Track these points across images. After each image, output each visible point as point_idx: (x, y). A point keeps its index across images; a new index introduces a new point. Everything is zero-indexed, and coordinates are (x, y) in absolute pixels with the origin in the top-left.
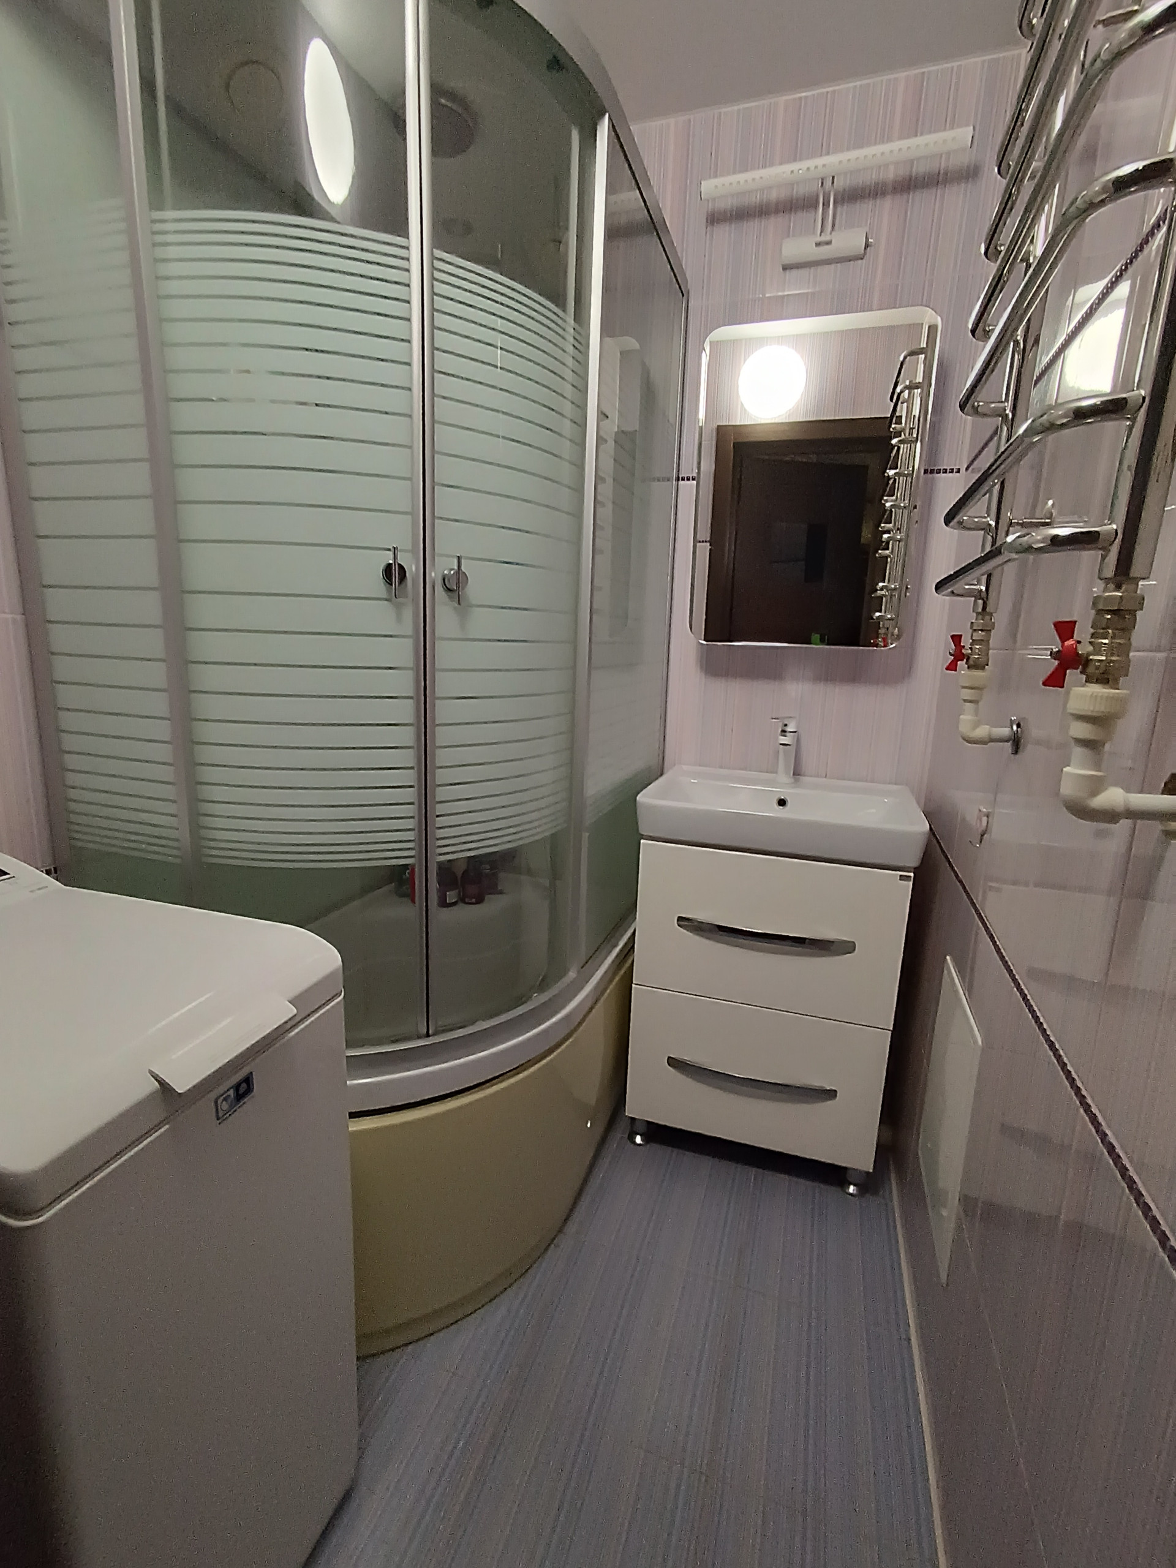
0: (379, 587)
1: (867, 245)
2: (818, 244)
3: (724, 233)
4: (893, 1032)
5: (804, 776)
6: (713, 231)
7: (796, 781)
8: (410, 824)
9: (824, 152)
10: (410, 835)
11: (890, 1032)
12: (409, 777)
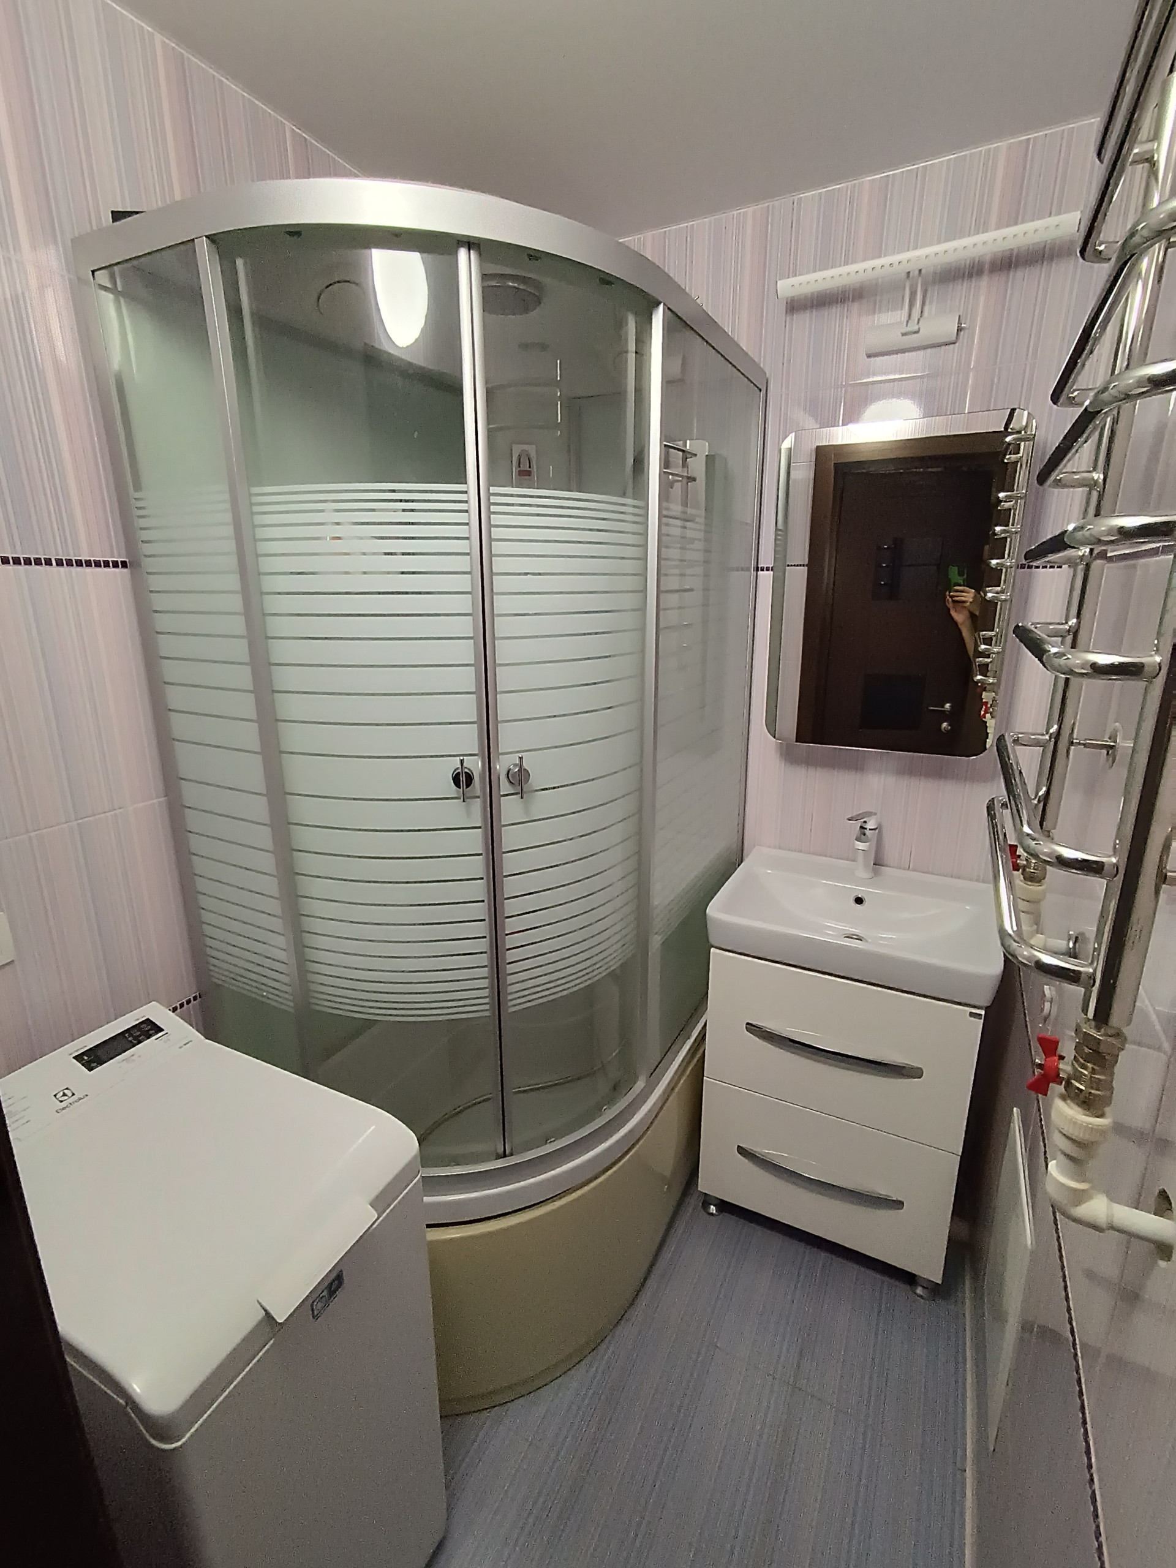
0: (452, 789)
1: (959, 330)
2: (903, 335)
3: (804, 321)
4: (961, 1157)
5: (887, 866)
6: (792, 319)
7: (876, 873)
8: (485, 983)
9: (911, 246)
10: (486, 993)
11: (959, 1157)
12: (484, 945)
